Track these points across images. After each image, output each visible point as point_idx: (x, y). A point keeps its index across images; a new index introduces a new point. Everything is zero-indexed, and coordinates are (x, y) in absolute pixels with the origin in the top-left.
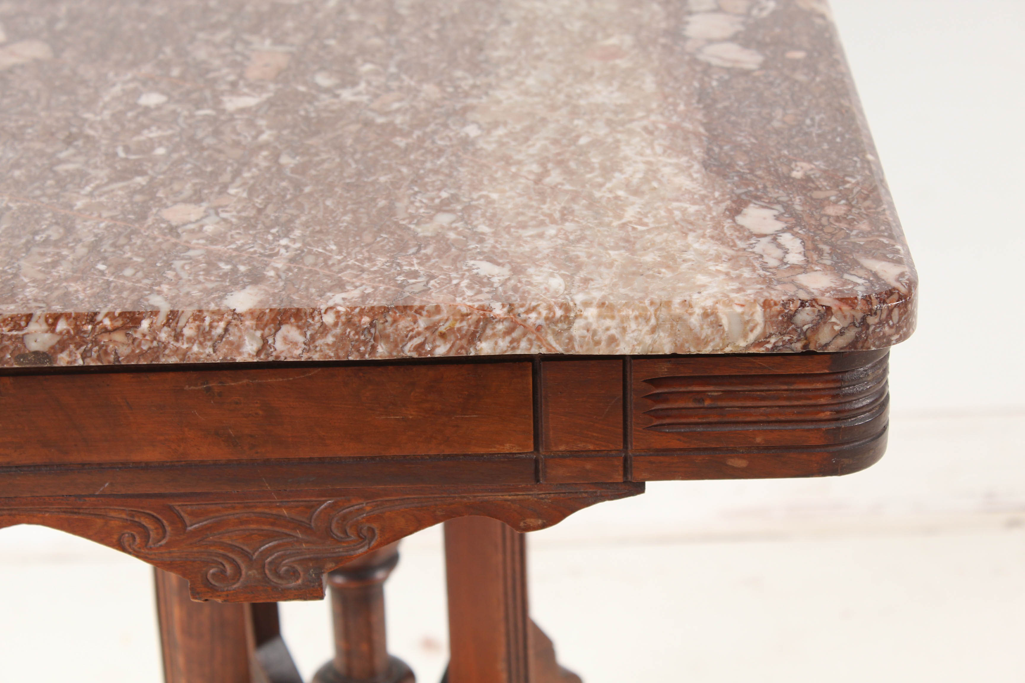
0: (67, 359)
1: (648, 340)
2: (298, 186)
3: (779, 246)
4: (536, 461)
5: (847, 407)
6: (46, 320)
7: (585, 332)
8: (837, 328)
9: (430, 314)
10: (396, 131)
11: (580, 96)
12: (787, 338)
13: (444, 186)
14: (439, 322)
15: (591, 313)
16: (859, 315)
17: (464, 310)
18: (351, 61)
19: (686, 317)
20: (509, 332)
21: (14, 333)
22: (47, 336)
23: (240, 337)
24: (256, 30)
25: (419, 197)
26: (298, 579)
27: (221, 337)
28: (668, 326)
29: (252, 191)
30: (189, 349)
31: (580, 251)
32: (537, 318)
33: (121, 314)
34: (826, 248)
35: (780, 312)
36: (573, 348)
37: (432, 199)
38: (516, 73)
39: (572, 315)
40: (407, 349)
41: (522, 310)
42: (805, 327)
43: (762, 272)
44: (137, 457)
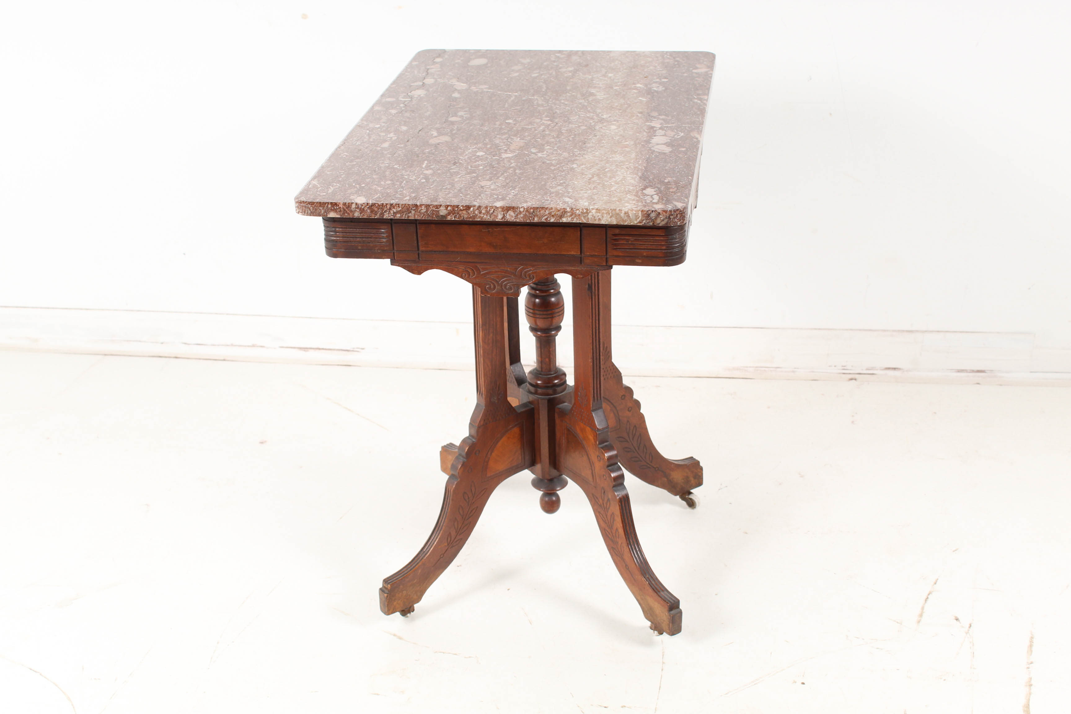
0: (450, 218)
1: (610, 220)
2: (520, 178)
3: (652, 198)
4: (581, 258)
5: (670, 246)
6: (445, 206)
7: (592, 217)
8: (662, 219)
9: (549, 210)
10: (552, 165)
11: (610, 158)
12: (648, 221)
13: (562, 179)
14: (552, 212)
15: (594, 211)
16: (668, 215)
17: (559, 209)
18: (543, 145)
19: (620, 213)
20: (571, 216)
21: (436, 210)
22: (445, 211)
23: (497, 214)
24: (515, 135)
25: (554, 182)
26: (512, 290)
27: (492, 213)
28: (615, 216)
29: (506, 178)
30: (484, 216)
31: (595, 197)
32: (579, 212)
33: (465, 206)
34: (665, 199)
35: (646, 214)
36: (589, 221)
37: (558, 183)
38: (593, 151)
39: (589, 211)
40: (543, 219)
41: (575, 210)
42: (653, 218)
43: (644, 204)
44: (468, 250)
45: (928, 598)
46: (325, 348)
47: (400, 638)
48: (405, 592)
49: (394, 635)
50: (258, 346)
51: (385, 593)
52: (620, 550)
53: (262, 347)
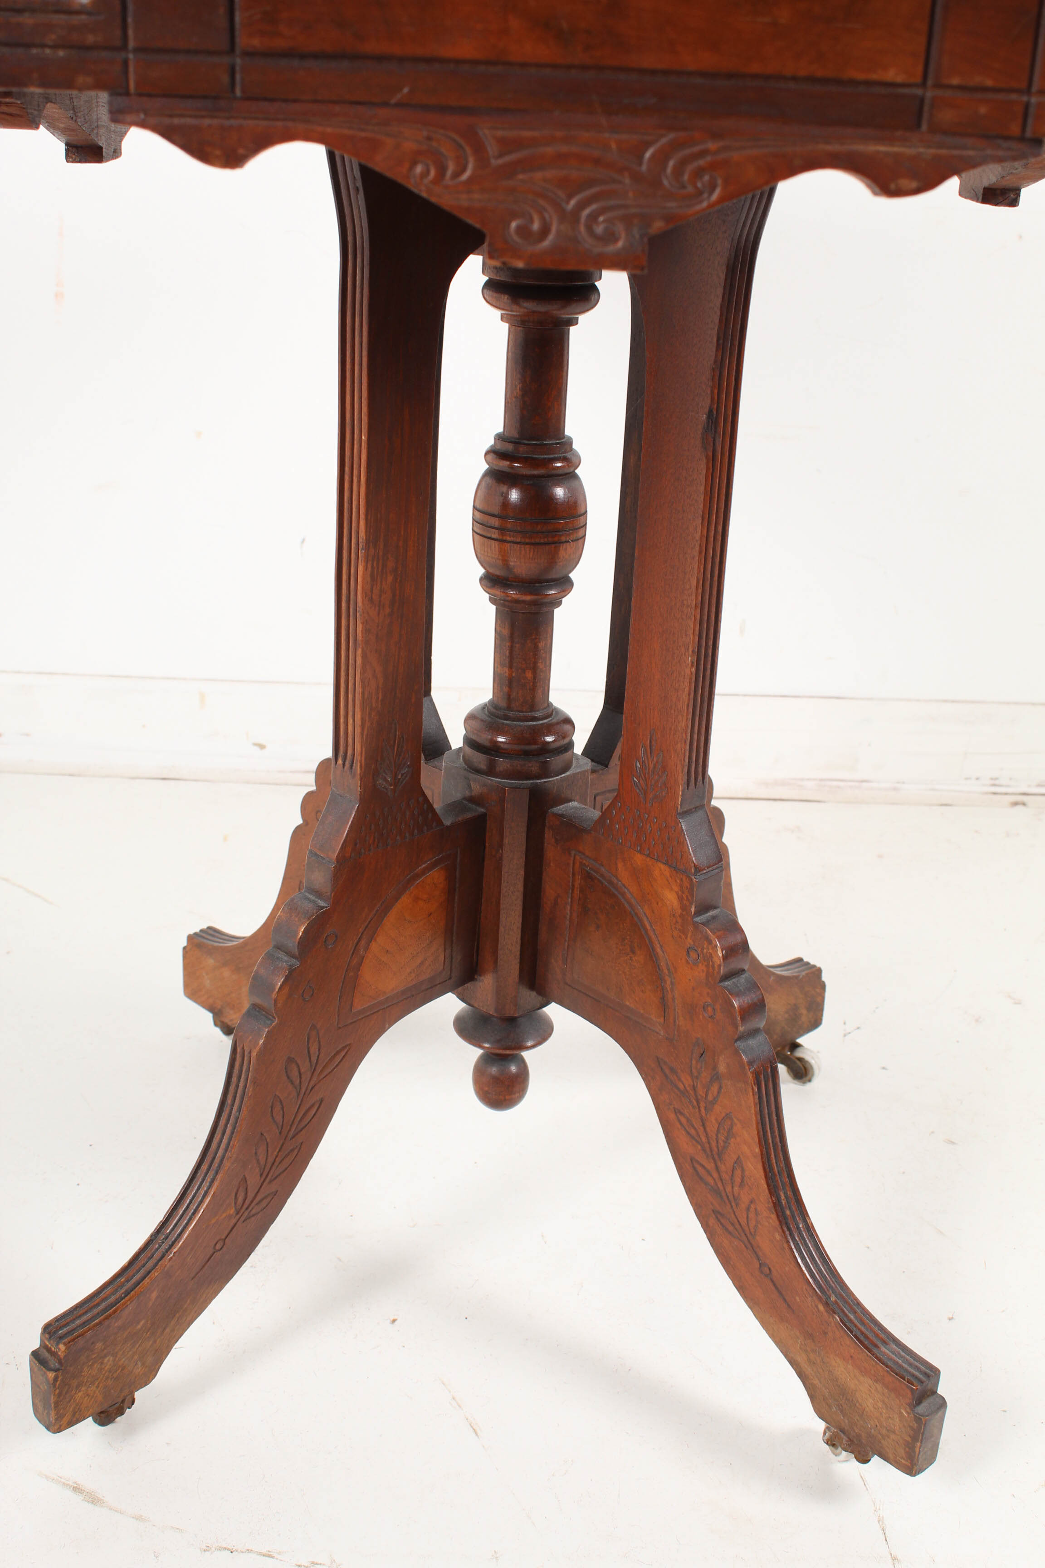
4: (921, 98)
44: (446, 52)
47: (94, 1500)
48: (109, 1360)
49: (77, 1489)
51: (50, 1370)
52: (743, 1222)
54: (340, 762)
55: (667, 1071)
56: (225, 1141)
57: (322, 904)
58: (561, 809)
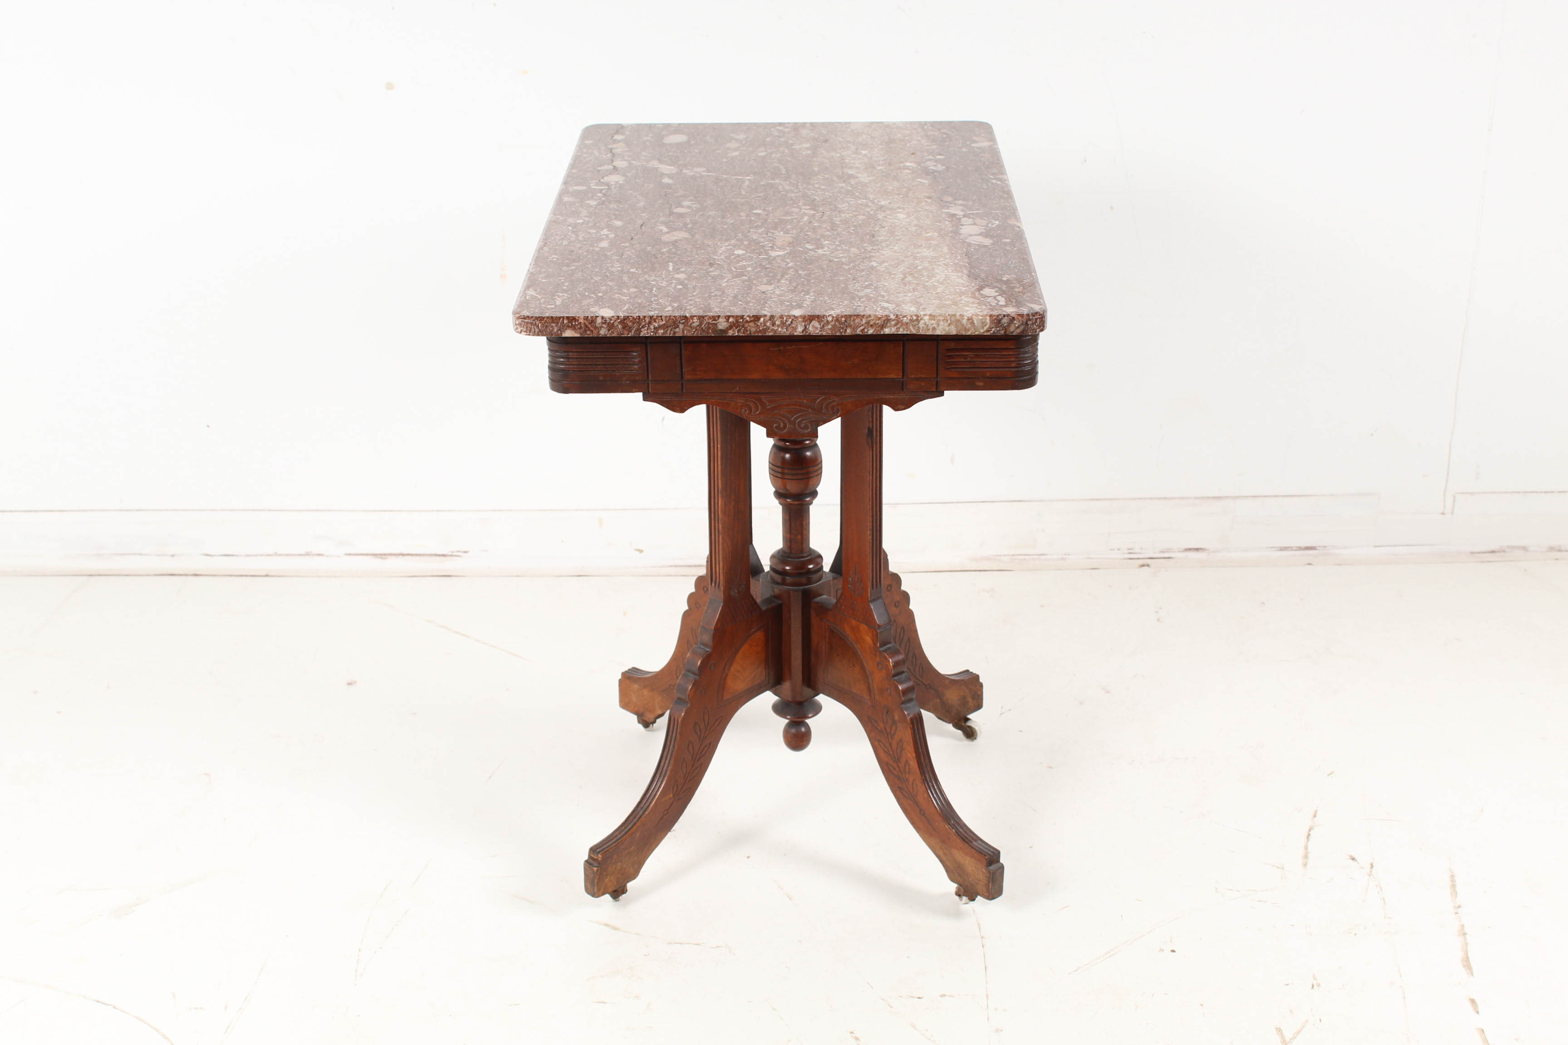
0: (732, 333)
1: (947, 329)
2: (808, 281)
3: (996, 300)
4: (903, 382)
5: (1022, 362)
6: (725, 318)
7: (924, 325)
8: (1016, 325)
9: (867, 318)
10: (843, 263)
11: (917, 253)
12: (998, 329)
13: (866, 281)
14: (871, 320)
15: (926, 318)
16: (1025, 321)
17: (880, 316)
18: (819, 240)
19: (961, 320)
20: (896, 325)
21: (713, 322)
22: (725, 323)
23: (797, 325)
24: (775, 228)
25: (857, 284)
26: (809, 429)
27: (790, 325)
28: (955, 323)
29: (790, 281)
30: (778, 329)
31: (921, 300)
32: (906, 320)
33: (752, 316)
34: (1014, 300)
35: (996, 319)
36: (919, 331)
37: (862, 285)
38: (890, 245)
39: (920, 318)
40: (858, 331)
41: (901, 317)
42: (1005, 325)
43: (990, 307)
44: (750, 377)
45: (1309, 835)
46: (411, 552)
47: (615, 929)
48: (619, 864)
49: (606, 925)
50: (313, 555)
51: (594, 867)
52: (911, 791)
53: (319, 555)
54: (713, 584)
55: (873, 722)
56: (667, 762)
57: (708, 650)
58: (818, 599)
